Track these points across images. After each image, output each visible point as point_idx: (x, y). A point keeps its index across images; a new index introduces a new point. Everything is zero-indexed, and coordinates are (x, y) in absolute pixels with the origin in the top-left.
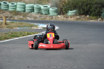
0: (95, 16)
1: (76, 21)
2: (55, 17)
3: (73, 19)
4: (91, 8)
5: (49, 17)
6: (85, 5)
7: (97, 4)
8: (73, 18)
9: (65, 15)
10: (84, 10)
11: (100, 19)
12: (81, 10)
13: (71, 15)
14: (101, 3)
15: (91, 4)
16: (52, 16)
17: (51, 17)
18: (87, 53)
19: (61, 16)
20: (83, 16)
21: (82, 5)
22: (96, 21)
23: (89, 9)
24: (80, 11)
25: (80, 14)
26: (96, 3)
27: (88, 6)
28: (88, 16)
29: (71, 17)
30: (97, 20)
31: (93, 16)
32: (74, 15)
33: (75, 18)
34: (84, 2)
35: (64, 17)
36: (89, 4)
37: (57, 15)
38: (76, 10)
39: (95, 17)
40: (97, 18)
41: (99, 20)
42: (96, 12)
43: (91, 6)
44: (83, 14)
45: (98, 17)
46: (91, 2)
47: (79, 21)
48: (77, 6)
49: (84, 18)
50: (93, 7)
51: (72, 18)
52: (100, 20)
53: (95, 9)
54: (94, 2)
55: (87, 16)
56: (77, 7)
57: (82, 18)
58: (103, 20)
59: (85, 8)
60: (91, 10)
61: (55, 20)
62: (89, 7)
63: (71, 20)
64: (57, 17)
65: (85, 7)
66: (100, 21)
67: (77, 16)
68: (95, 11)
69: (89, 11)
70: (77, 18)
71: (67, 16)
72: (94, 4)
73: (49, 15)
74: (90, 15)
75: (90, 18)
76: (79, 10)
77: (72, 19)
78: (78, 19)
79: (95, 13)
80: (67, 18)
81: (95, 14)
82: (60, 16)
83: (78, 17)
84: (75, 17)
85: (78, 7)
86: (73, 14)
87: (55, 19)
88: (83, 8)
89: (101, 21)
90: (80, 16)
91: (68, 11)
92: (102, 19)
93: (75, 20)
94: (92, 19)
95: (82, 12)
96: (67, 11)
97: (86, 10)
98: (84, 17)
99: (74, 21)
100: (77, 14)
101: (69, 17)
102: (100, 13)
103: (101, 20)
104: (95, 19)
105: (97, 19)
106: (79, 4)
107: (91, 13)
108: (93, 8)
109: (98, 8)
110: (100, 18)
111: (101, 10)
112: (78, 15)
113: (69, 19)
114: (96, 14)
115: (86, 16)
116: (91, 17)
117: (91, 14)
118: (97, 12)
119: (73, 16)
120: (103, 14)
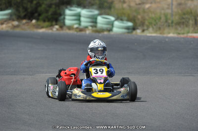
0: (48, 21)
1: (12, 30)
3: (6, 27)
4: (40, 5)
6: (29, 1)
8: (6, 24)
10: (26, 9)
11: (57, 27)
12: (21, 9)
13: (2, 19)
18: (34, 92)
20: (24, 21)
22: (50, 31)
23: (36, 8)
24: (19, 12)
25: (19, 18)
27: (35, 2)
28: (34, 21)
29: (2, 24)
30: (52, 29)
31: (44, 21)
32: (7, 18)
33: (10, 25)
38: (10, 9)
39: (47, 24)
40: (52, 26)
41: (54, 29)
42: (50, 13)
43: (40, 1)
44: (24, 18)
45: (54, 23)
47: (18, 30)
48: (13, 1)
49: (27, 25)
50: (43, 3)
51: (4, 26)
52: (57, 29)
53: (48, 9)
55: (32, 21)
56: (13, 5)
57: (24, 24)
58: (63, 30)
59: (29, 6)
60: (39, 9)
62: (36, 4)
63: (2, 29)
65: (29, 4)
66: (58, 32)
67: (14, 20)
68: (47, 11)
69: (36, 11)
70: (13, 25)
74: (38, 20)
75: (39, 25)
76: (17, 10)
78: (15, 27)
79: (46, 15)
81: (47, 17)
83: (16, 23)
84: (9, 23)
85: (15, 4)
86: (5, 17)
88: (25, 5)
90: (18, 22)
92: (61, 27)
93: (9, 29)
94: (42, 27)
95: (23, 14)
97: (29, 10)
99: (7, 31)
100: (14, 17)
102: (57, 16)
103: (60, 29)
104: (47, 27)
107: (40, 15)
108: (43, 6)
109: (54, 6)
110: (56, 25)
111: (59, 9)
114: (49, 17)
115: (29, 21)
116: (41, 23)
117: (41, 18)
118: (52, 14)
119: (5, 21)
120: (62, 17)
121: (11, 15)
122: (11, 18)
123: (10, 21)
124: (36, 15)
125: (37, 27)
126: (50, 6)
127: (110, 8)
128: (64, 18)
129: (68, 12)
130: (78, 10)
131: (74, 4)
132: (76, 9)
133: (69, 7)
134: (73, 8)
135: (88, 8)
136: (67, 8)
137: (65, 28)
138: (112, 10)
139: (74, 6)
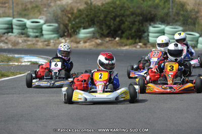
0: (132, 39)
1: (95, 49)
2: (53, 42)
3: (90, 45)
4: (124, 23)
5: (42, 42)
6: (112, 19)
7: (134, 16)
8: (90, 42)
9: (72, 38)
10: (109, 27)
11: (140, 44)
12: (104, 27)
13: (85, 37)
14: (141, 14)
15: (123, 16)
16: (48, 40)
17: (46, 43)
18: (118, 109)
19: (66, 40)
20: (108, 39)
21: (106, 17)
22: (134, 49)
23: (119, 26)
24: (103, 30)
25: (103, 36)
26: (133, 14)
27: (118, 19)
28: (117, 39)
29: (85, 42)
30: (136, 47)
31: (128, 39)
32: (90, 36)
33: (93, 43)
34: (108, 12)
35: (72, 41)
36: (119, 16)
37: (58, 38)
38: (93, 27)
39: (130, 41)
40: (136, 43)
41: (138, 47)
42: (133, 31)
43: (124, 19)
44: (107, 36)
45: (138, 40)
46: (122, 12)
47: (101, 48)
48: (96, 19)
49: (112, 43)
50: (126, 20)
51: (87, 44)
52: (141, 47)
53: (131, 26)
54: (128, 13)
55: (115, 38)
56: (96, 22)
57: (107, 42)
58: (146, 47)
59: (112, 24)
60: (123, 26)
61: (54, 48)
62: (119, 21)
63: (85, 47)
64: (57, 41)
65: (112, 21)
66: (141, 49)
67: (97, 39)
68: (130, 29)
69: (120, 29)
70: (96, 43)
71: (78, 40)
72: (128, 16)
73: (42, 37)
74: (121, 37)
75: (123, 43)
76: (101, 28)
77: (87, 46)
78: (98, 45)
79: (130, 32)
80: (78, 43)
81: (130, 35)
82: (64, 39)
83: (99, 41)
84: (92, 41)
85: (98, 22)
86: (88, 35)
87: (55, 45)
88: (108, 23)
89: (143, 48)
90: (102, 40)
91: (79, 30)
92: (145, 44)
93: (92, 47)
94: (126, 45)
95: (106, 32)
96: (77, 31)
97: (112, 28)
98: (110, 42)
99: (90, 50)
100: (97, 35)
101: (81, 42)
102: (140, 34)
103: (143, 46)
104: (130, 44)
105: (135, 45)
106: (99, 17)
107: (123, 33)
108: (126, 23)
109: (137, 23)
110: (140, 42)
111: (142, 26)
112: (98, 37)
113: (82, 45)
114: (133, 34)
115: (113, 39)
116: (124, 41)
117: (124, 35)
118: (135, 31)
119: (89, 39)
120: (146, 34)
121: (94, 33)
122: (94, 36)
123: (93, 39)
124: (120, 32)
125: (121, 44)
126: (133, 23)
127: (194, 24)
128: (148, 35)
129: (151, 29)
130: (162, 27)
131: (157, 21)
132: (160, 26)
133: (152, 24)
134: (156, 26)
135: (172, 25)
136: (150, 25)
137: (148, 45)
138: (197, 26)
139: (158, 23)
